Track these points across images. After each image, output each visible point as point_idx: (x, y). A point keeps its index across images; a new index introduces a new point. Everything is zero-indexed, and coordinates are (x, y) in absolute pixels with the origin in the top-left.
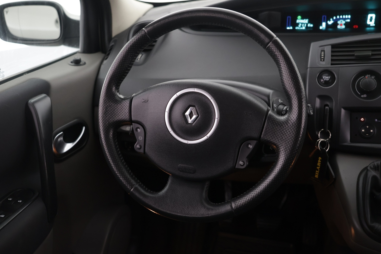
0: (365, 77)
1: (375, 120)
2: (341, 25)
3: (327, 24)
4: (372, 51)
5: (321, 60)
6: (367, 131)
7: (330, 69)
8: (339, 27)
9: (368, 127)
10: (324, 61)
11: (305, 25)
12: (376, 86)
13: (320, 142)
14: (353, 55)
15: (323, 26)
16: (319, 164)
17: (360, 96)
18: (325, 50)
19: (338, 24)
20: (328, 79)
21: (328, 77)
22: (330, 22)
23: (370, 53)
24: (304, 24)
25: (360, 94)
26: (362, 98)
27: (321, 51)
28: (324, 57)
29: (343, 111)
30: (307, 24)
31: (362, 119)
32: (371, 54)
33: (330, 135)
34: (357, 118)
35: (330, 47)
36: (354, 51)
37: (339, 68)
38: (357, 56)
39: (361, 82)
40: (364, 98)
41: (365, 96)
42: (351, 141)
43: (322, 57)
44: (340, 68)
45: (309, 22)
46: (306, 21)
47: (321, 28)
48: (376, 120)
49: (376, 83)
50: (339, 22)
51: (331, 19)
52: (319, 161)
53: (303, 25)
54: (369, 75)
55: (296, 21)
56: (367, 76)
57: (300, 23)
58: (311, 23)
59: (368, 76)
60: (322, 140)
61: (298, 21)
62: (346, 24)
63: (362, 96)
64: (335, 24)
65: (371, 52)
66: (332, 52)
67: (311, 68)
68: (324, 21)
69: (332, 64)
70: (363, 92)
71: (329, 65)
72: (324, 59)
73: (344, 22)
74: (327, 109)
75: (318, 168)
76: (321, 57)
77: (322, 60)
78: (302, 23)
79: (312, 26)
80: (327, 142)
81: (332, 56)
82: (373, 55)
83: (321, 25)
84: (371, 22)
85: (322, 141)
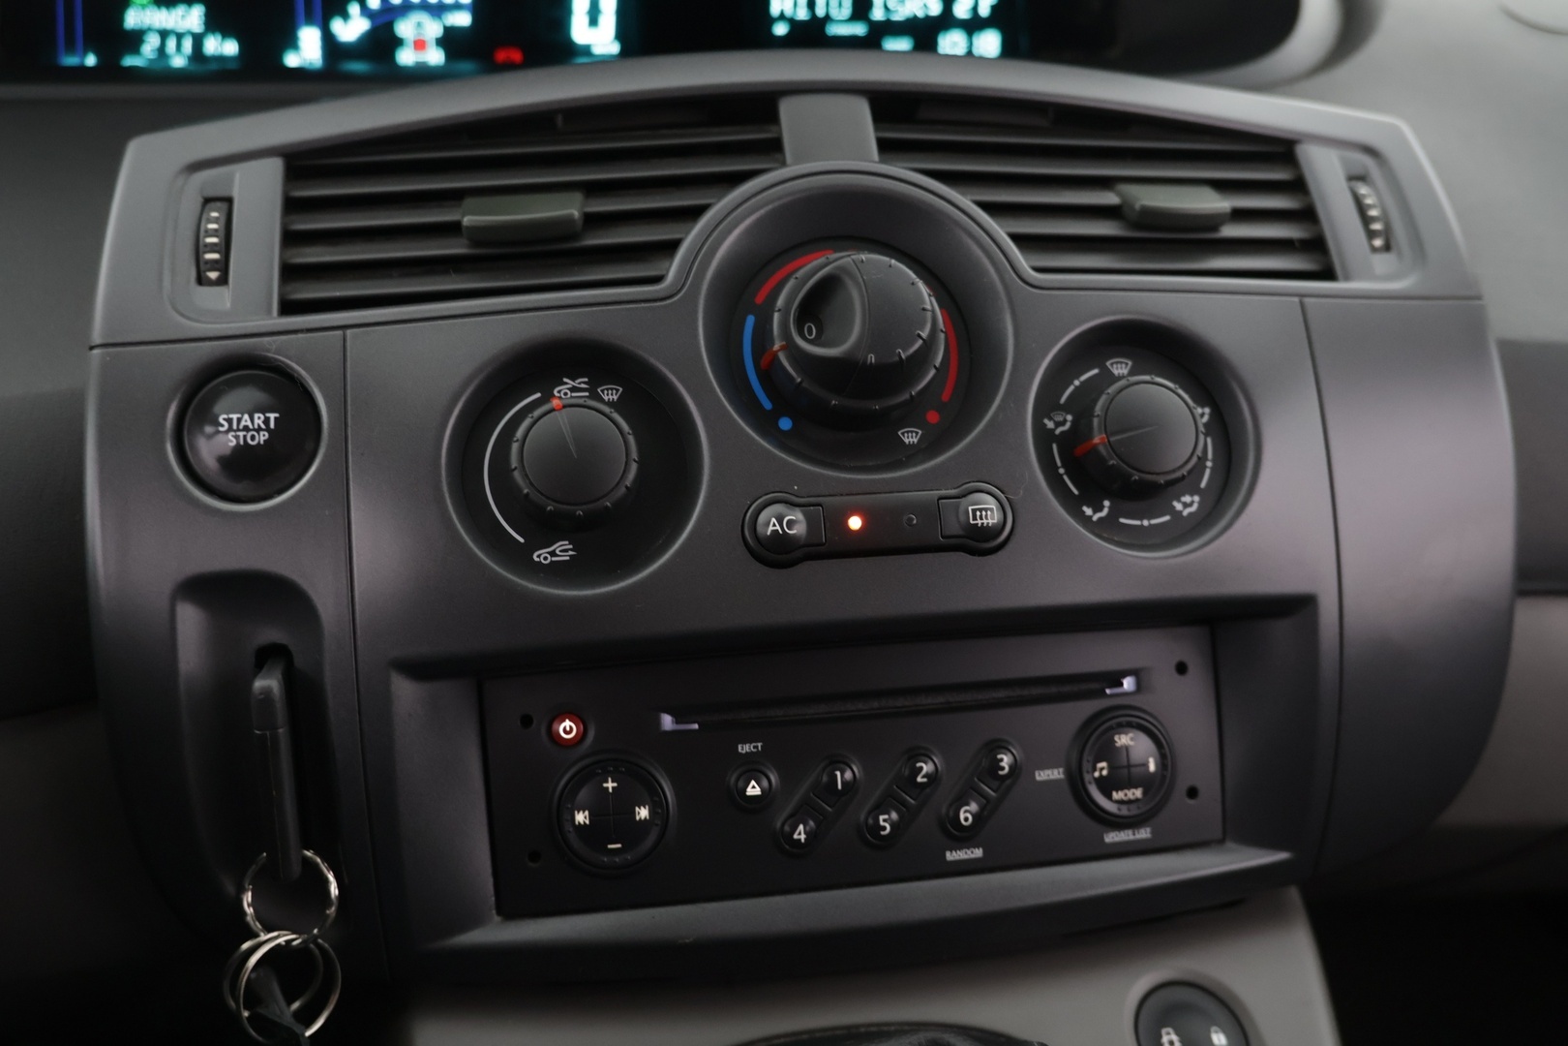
0: (548, 396)
1: (658, 722)
2: (420, 45)
3: (329, 41)
4: (592, 189)
5: (201, 280)
6: (612, 818)
7: (270, 347)
8: (406, 57)
9: (610, 785)
10: (223, 281)
11: (188, 45)
12: (634, 467)
13: (254, 960)
14: (453, 229)
15: (307, 49)
17: (519, 558)
18: (236, 194)
19: (397, 42)
20: (263, 437)
21: (259, 419)
22: (351, 28)
23: (571, 208)
24: (180, 37)
25: (522, 540)
26: (540, 570)
27: (200, 200)
28: (225, 247)
30: (198, 40)
31: (567, 724)
32: (576, 214)
34: (527, 721)
35: (274, 167)
36: (455, 197)
37: (339, 333)
38: (481, 236)
39: (515, 446)
40: (556, 572)
41: (562, 550)
43: (212, 248)
44: (349, 332)
45: (214, 23)
46: (192, 18)
47: (291, 60)
48: (667, 722)
49: (631, 439)
50: (404, 28)
51: (354, 9)
53: (171, 44)
54: (581, 382)
55: (121, 19)
56: (563, 391)
57: (150, 29)
58: (226, 33)
59: (573, 389)
61: (132, 19)
62: (450, 40)
63: (541, 556)
64: (382, 40)
65: (577, 197)
66: (292, 206)
67: (111, 350)
68: (310, 20)
69: (288, 307)
70: (543, 526)
71: (269, 311)
72: (223, 266)
73: (433, 29)
74: (267, 692)
76: (198, 249)
77: (213, 275)
78: (164, 34)
79: (230, 48)
80: (318, 946)
81: (291, 239)
82: (593, 221)
83: (292, 42)
84: (593, 30)
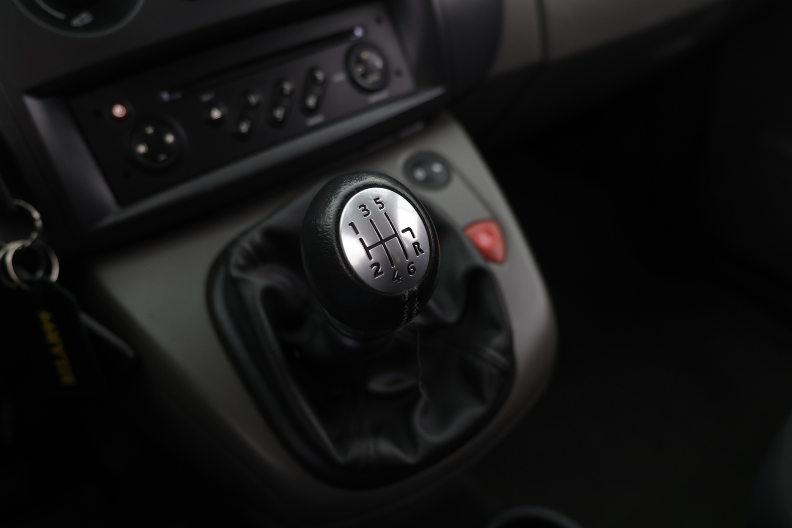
1: (161, 97)
6: (157, 144)
9: (149, 130)
13: (9, 259)
16: (52, 337)
17: (66, 24)
25: (62, 17)
26: (77, 29)
29: (34, 106)
33: (36, 215)
34: (97, 114)
40: (85, 28)
42: (123, 201)
48: (165, 96)
52: (48, 327)
60: (13, 247)
70: (71, 7)
75: (58, 350)
80: (37, 245)
85: (17, 254)
